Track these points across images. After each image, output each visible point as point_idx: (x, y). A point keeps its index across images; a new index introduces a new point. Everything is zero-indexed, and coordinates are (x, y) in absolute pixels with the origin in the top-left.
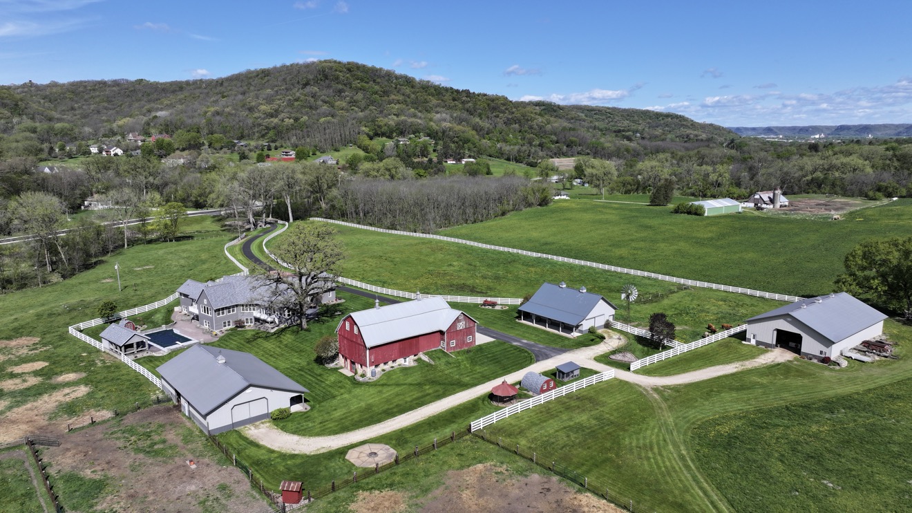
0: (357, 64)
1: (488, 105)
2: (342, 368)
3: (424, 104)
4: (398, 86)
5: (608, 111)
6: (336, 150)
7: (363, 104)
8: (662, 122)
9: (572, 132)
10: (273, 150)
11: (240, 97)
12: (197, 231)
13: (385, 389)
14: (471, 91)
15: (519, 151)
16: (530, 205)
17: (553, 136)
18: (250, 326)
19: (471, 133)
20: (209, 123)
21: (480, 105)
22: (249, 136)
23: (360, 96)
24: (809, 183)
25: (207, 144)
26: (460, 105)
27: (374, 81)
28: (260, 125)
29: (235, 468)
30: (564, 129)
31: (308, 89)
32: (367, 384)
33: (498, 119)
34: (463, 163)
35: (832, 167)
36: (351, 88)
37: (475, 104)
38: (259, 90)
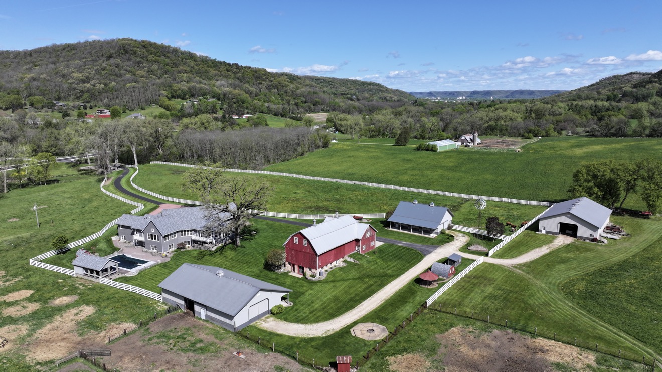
0: (150, 42)
1: (253, 75)
2: (290, 272)
3: (205, 74)
4: (184, 60)
5: (330, 80)
6: (143, 109)
7: (159, 72)
8: (367, 88)
9: (315, 95)
10: (88, 109)
11: (52, 66)
12: (59, 176)
13: (338, 284)
14: (240, 65)
15: (283, 109)
16: (318, 147)
17: (302, 98)
18: (189, 247)
19: (245, 96)
20: (28, 87)
21: (247, 75)
22: (65, 98)
23: (155, 67)
24: (486, 129)
25: (28, 104)
26: (233, 75)
27: (165, 55)
28: (75, 89)
29: (275, 354)
30: (309, 93)
31: (112, 61)
32: (320, 282)
33: (261, 85)
34: (244, 117)
35: (499, 118)
36: (147, 60)
37: (243, 74)
38: (68, 61)
